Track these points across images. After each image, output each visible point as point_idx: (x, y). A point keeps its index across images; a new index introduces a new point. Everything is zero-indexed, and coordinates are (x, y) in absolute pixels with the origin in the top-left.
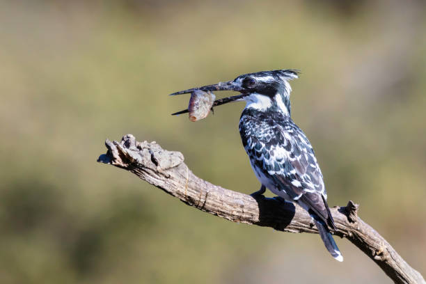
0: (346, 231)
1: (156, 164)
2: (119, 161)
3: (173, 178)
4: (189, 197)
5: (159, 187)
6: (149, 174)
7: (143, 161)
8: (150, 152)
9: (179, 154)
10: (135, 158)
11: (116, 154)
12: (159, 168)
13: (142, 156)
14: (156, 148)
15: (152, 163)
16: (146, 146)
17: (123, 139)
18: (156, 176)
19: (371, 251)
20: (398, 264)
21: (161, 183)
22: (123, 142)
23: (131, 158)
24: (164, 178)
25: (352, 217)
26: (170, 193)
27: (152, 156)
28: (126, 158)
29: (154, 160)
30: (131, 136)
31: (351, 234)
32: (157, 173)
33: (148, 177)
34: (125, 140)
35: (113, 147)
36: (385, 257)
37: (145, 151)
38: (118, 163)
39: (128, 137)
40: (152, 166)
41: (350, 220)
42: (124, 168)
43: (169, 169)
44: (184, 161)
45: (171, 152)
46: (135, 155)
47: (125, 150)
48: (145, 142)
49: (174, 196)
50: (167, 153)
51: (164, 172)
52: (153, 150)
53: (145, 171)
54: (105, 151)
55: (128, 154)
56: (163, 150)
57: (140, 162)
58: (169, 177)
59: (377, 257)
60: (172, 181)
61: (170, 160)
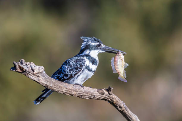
0: (108, 99)
1: (33, 71)
2: (19, 70)
3: (40, 77)
4: (46, 85)
5: (34, 81)
6: (30, 75)
7: (28, 70)
8: (31, 66)
9: (42, 67)
10: (25, 69)
11: (18, 67)
12: (34, 73)
13: (28, 68)
14: (33, 65)
15: (31, 71)
16: (29, 64)
17: (20, 61)
18: (34, 76)
19: (117, 107)
20: (128, 112)
21: (35, 79)
22: (20, 62)
23: (24, 69)
24: (36, 77)
25: (110, 93)
26: (39, 83)
27: (32, 68)
28: (21, 69)
29: (32, 70)
30: (23, 60)
31: (109, 100)
32: (34, 75)
33: (30, 76)
34: (21, 61)
35: (17, 64)
36: (123, 109)
37: (29, 66)
38: (18, 71)
39: (22, 60)
40: (32, 72)
41: (109, 94)
42: (21, 73)
43: (38, 73)
44: (44, 70)
45: (39, 66)
46: (25, 68)
47: (21, 65)
48: (29, 62)
49: (40, 84)
50: (37, 67)
51: (36, 74)
52: (32, 66)
53: (29, 74)
54: (13, 66)
55: (22, 67)
56: (36, 66)
57: (27, 70)
58: (38, 76)
59: (120, 109)
60: (40, 78)
61: (39, 70)
